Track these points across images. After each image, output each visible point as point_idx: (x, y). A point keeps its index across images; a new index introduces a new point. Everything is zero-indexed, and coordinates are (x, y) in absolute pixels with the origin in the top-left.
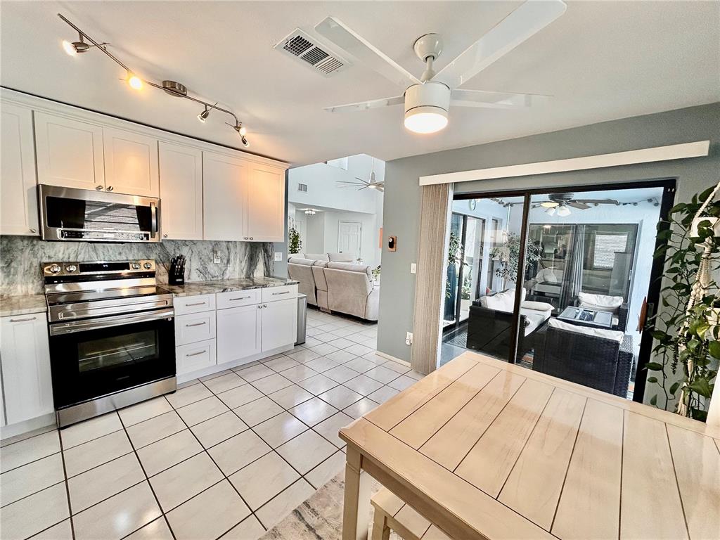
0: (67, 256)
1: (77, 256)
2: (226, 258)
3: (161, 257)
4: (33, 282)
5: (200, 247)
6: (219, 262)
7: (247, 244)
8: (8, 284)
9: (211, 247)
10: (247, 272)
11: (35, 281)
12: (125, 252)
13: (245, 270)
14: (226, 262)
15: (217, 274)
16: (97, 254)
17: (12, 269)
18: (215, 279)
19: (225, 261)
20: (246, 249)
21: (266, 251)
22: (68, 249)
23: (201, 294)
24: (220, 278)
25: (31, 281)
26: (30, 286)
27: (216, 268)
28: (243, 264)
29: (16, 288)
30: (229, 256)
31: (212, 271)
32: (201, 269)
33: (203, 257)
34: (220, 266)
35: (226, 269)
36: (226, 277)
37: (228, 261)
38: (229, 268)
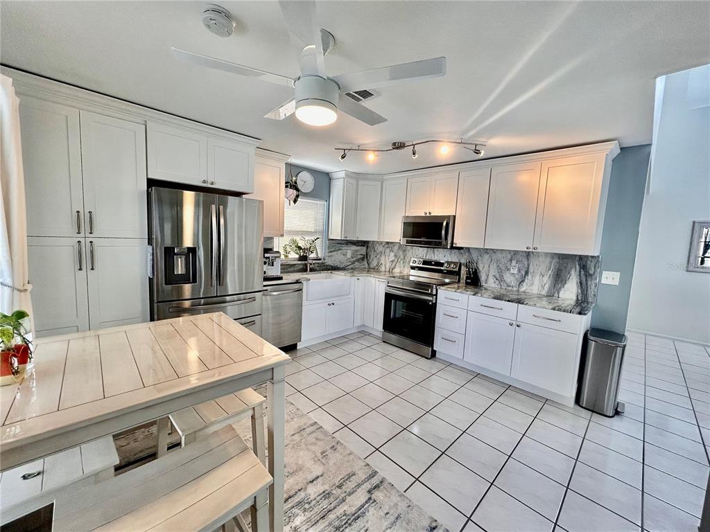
2: (524, 269)
5: (499, 255)
6: (516, 272)
7: (554, 255)
9: (509, 257)
10: (550, 289)
13: (547, 286)
14: (524, 273)
15: (512, 284)
18: (510, 288)
20: (551, 263)
21: (584, 267)
23: (456, 291)
24: (515, 289)
27: (512, 278)
28: (546, 279)
30: (528, 268)
31: (508, 280)
32: (498, 276)
33: (501, 265)
34: (517, 276)
35: (523, 281)
36: (522, 289)
37: (527, 273)
38: (526, 281)
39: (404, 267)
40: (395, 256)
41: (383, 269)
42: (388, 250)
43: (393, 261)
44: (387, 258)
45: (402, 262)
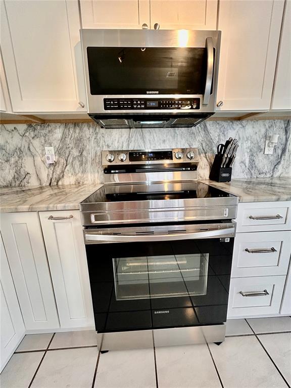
0: (121, 146)
1: (128, 145)
2: (281, 147)
3: (204, 145)
4: (98, 172)
6: (271, 152)
8: (82, 172)
9: (264, 131)
11: (99, 170)
12: (169, 139)
15: (266, 170)
16: (144, 142)
17: (84, 158)
18: (262, 176)
19: (280, 152)
22: (121, 136)
23: (278, 200)
24: (268, 175)
25: (96, 171)
26: (96, 175)
27: (265, 161)
29: (87, 177)
30: (286, 145)
31: (260, 166)
32: (248, 162)
33: (252, 146)
34: (272, 158)
35: (278, 163)
36: (277, 174)
37: (284, 151)
38: (282, 162)
39: (84, 172)
40: (59, 152)
41: (33, 183)
42: (36, 143)
43: (54, 165)
44: (38, 159)
45: (77, 163)
